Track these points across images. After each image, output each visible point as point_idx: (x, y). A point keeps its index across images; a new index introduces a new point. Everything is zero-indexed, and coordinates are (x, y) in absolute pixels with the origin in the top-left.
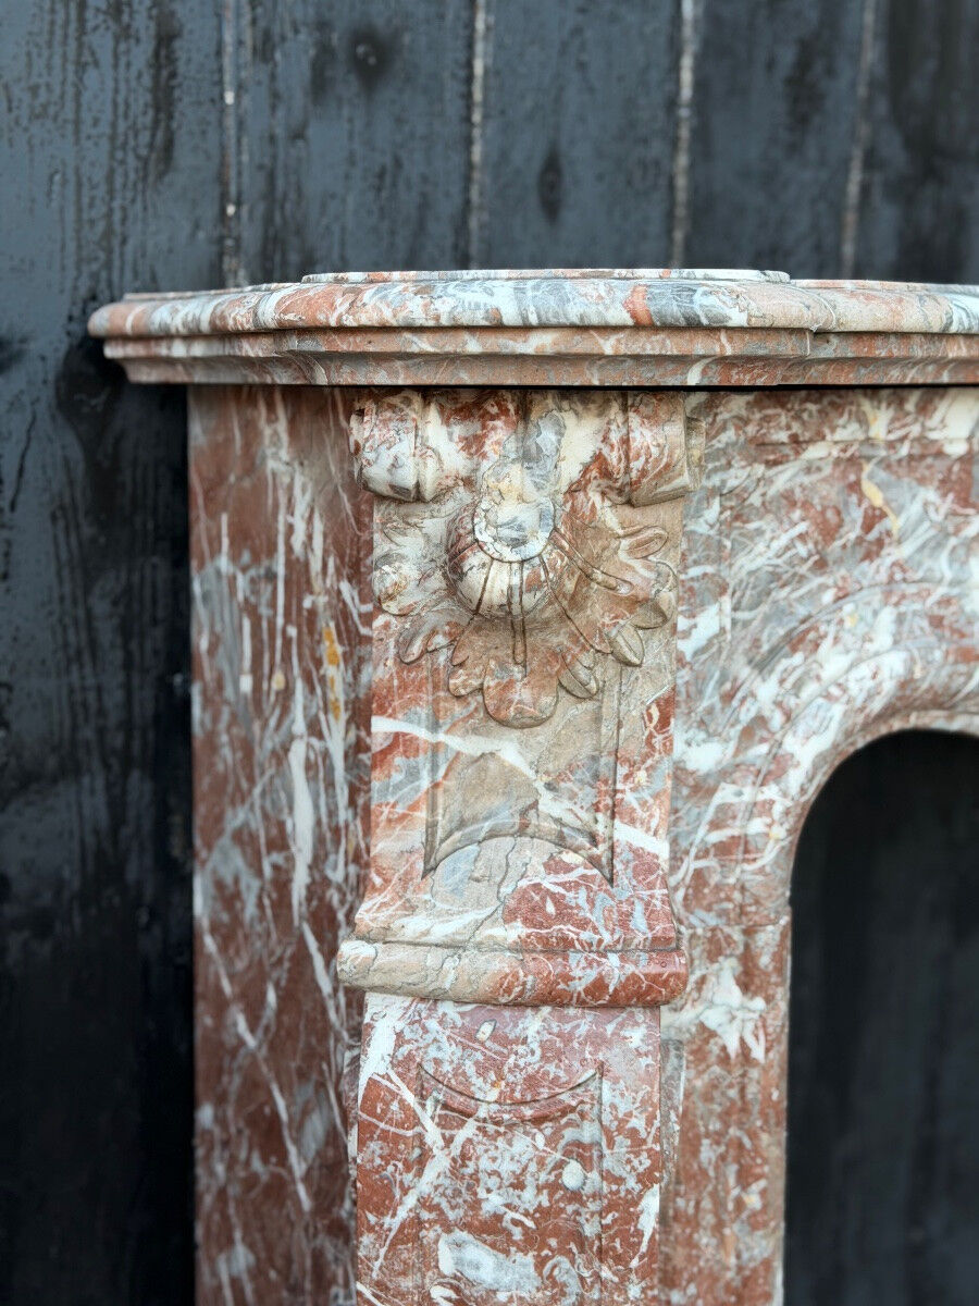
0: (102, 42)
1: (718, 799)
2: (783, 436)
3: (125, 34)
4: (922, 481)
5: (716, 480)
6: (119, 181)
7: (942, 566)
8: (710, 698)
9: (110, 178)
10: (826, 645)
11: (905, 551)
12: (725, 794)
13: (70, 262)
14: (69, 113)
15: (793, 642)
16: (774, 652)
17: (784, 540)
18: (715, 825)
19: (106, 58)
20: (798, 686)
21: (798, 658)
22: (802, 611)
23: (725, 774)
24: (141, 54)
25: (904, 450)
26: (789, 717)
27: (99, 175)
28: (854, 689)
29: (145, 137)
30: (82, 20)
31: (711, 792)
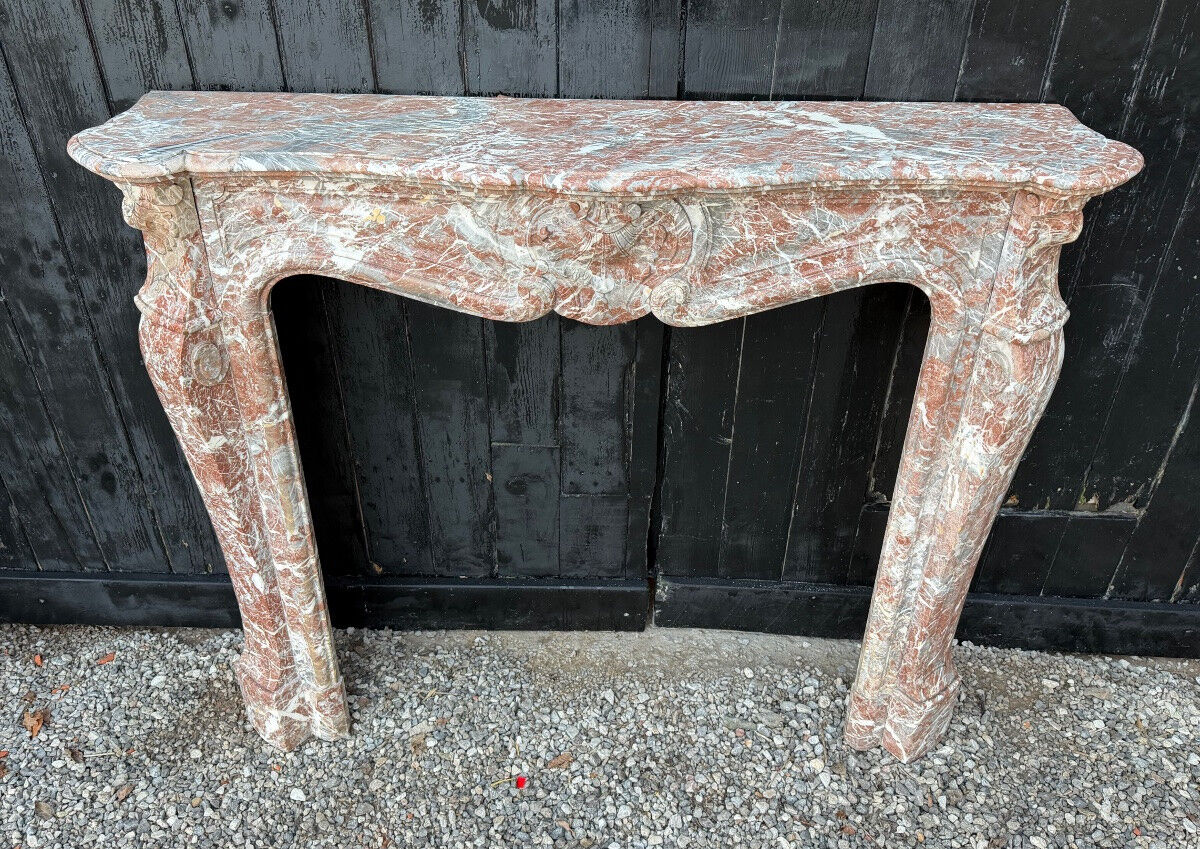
0: (137, 13)
1: (228, 283)
2: (235, 184)
3: (143, 10)
4: (299, 201)
5: (209, 196)
6: (152, 53)
7: (315, 227)
8: (220, 255)
9: (149, 53)
10: (264, 247)
11: (297, 221)
12: (231, 282)
13: (142, 77)
14: (131, 34)
15: (251, 243)
16: (243, 245)
17: (240, 215)
18: (229, 290)
19: (139, 18)
20: (253, 256)
21: (253, 249)
22: (253, 235)
23: (230, 277)
24: (150, 15)
25: (287, 191)
26: (249, 265)
27: (145, 52)
28: (268, 261)
29: (157, 40)
30: (129, 7)
31: (226, 281)
